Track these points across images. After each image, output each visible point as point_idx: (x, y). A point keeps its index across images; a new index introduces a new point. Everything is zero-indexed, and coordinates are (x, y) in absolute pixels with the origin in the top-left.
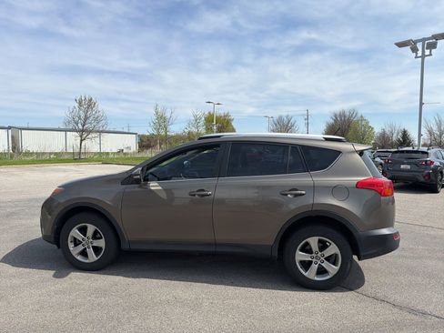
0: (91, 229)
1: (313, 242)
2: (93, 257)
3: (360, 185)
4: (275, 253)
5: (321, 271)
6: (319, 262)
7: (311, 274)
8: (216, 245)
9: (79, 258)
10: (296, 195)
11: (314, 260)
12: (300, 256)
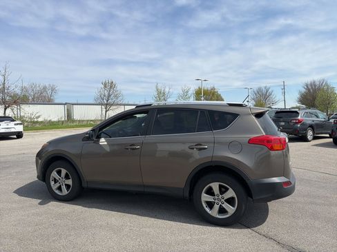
0: (64, 172)
1: (215, 186)
2: (65, 192)
3: (252, 141)
4: (187, 194)
5: (222, 211)
6: (220, 203)
7: (214, 213)
8: (144, 186)
9: (57, 192)
10: (200, 149)
11: (216, 201)
12: (205, 197)
